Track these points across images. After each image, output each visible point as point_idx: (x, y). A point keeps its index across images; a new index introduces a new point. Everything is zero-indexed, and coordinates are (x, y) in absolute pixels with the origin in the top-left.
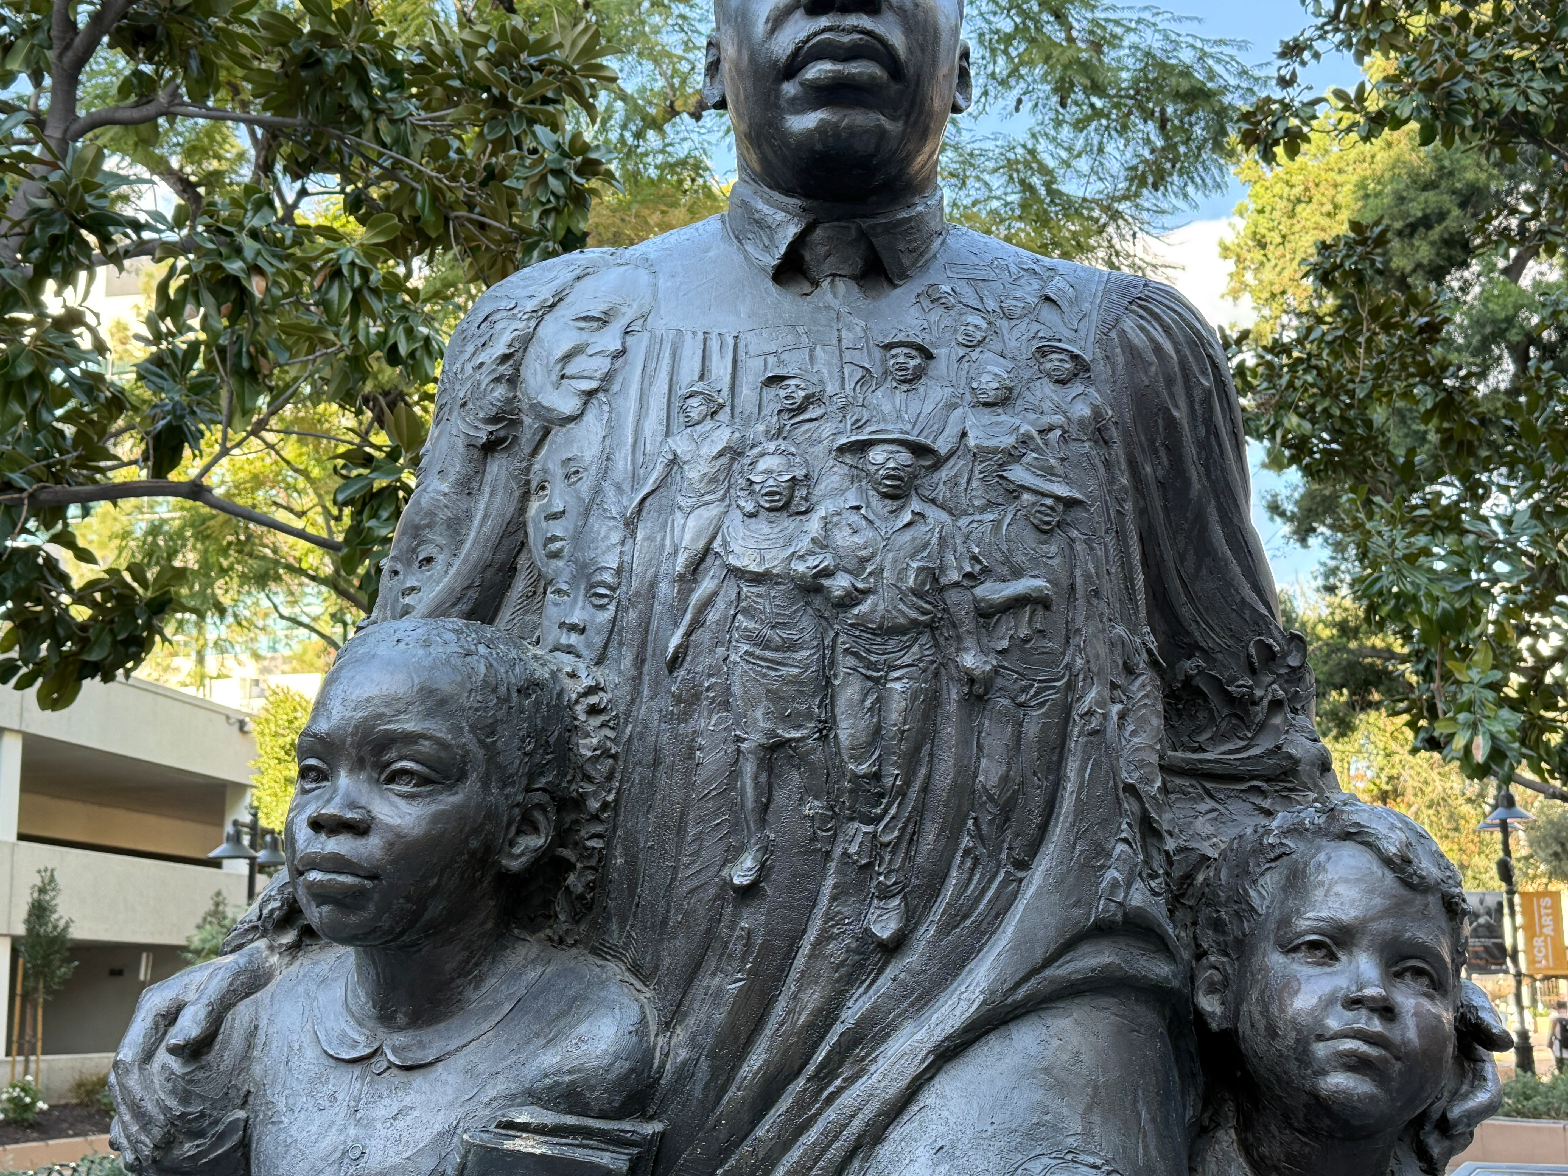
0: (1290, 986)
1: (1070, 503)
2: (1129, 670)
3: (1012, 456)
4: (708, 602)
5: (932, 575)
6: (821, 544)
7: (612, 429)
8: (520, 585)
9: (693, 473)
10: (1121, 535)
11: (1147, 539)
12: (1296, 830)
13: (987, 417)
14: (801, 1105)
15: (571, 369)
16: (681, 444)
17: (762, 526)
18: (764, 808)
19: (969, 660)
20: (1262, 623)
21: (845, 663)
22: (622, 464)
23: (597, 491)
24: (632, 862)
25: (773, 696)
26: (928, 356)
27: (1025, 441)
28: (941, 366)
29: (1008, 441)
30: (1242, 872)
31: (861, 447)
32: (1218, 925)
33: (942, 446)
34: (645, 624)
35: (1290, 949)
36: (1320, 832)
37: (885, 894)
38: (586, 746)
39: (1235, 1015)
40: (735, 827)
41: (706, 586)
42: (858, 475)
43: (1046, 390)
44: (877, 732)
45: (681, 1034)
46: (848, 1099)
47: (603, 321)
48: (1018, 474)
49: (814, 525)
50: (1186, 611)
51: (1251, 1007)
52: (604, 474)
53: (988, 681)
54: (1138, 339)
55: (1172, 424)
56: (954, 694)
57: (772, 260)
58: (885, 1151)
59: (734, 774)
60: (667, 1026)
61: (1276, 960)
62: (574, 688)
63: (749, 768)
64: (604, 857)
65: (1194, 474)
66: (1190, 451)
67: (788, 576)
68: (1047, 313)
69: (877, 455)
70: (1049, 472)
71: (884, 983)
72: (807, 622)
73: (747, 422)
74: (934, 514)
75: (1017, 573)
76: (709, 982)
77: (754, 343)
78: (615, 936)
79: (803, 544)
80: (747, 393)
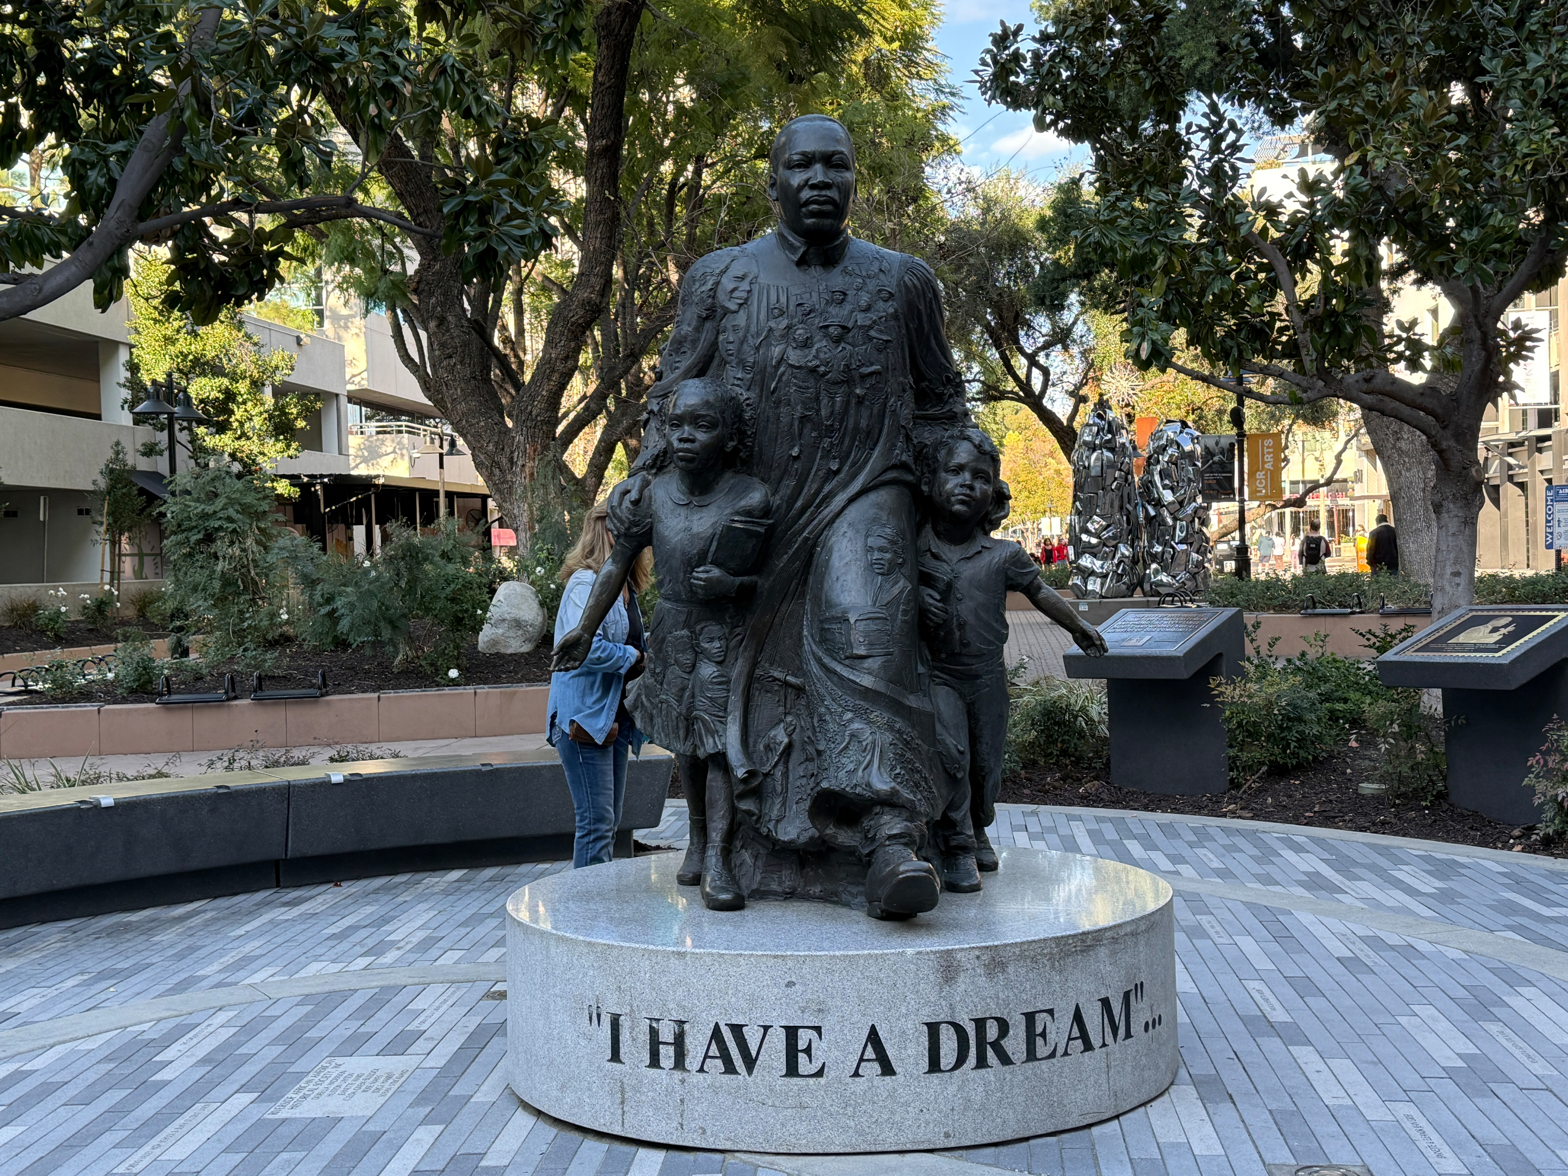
0: (946, 482)
1: (887, 341)
2: (904, 391)
3: (870, 327)
4: (783, 374)
5: (847, 366)
6: (816, 357)
7: (749, 318)
8: (716, 362)
9: (777, 334)
10: (903, 349)
11: (911, 347)
12: (952, 437)
13: (863, 315)
14: (812, 514)
15: (735, 295)
16: (772, 324)
17: (798, 352)
18: (800, 435)
19: (858, 391)
20: (947, 369)
21: (823, 393)
22: (753, 329)
23: (745, 337)
24: (761, 449)
25: (803, 403)
26: (845, 294)
27: (874, 322)
28: (849, 298)
29: (869, 323)
30: (936, 450)
31: (827, 327)
32: (928, 465)
33: (850, 325)
34: (763, 380)
35: (947, 471)
36: (958, 437)
37: (834, 458)
38: (747, 416)
39: (931, 491)
40: (792, 439)
41: (782, 369)
42: (827, 336)
43: (881, 304)
44: (832, 413)
45: (777, 497)
46: (826, 512)
47: (742, 278)
48: (873, 333)
49: (814, 351)
50: (923, 367)
51: (936, 488)
52: (747, 331)
53: (863, 397)
54: (909, 283)
55: (919, 311)
56: (854, 401)
57: (796, 258)
58: (835, 525)
59: (792, 425)
60: (773, 495)
61: (943, 474)
62: (742, 398)
63: (796, 423)
64: (752, 448)
65: (926, 326)
66: (925, 318)
67: (807, 367)
68: (882, 276)
69: (831, 329)
70: (881, 332)
71: (834, 482)
72: (812, 381)
73: (792, 318)
74: (848, 347)
75: (872, 364)
76: (785, 482)
77: (794, 291)
78: (755, 471)
79: (810, 357)
80: (792, 308)
